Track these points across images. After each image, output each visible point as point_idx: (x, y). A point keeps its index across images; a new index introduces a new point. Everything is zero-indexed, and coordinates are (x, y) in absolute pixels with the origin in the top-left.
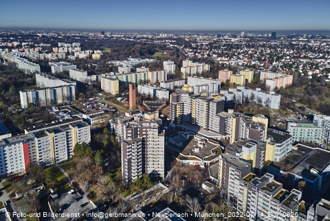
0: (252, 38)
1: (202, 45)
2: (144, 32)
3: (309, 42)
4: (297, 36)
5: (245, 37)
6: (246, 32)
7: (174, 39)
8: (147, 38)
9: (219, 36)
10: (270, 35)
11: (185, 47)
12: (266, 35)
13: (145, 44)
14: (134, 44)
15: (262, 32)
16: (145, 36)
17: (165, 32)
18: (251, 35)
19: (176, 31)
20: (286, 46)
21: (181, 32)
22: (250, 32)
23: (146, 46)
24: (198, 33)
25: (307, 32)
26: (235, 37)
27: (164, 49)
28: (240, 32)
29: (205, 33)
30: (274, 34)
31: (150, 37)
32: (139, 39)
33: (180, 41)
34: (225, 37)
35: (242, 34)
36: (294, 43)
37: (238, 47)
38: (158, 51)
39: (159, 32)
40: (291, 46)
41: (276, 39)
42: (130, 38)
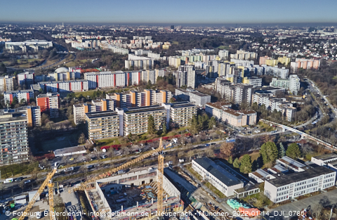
1: (277, 40)
7: (249, 34)
8: (219, 32)
9: (310, 30)
13: (212, 38)
14: (201, 38)
16: (217, 30)
17: (244, 25)
19: (259, 24)
21: (265, 26)
24: (286, 26)
26: (333, 31)
31: (223, 31)
32: (209, 33)
34: (319, 31)
38: (223, 44)
39: (237, 25)
42: (201, 32)
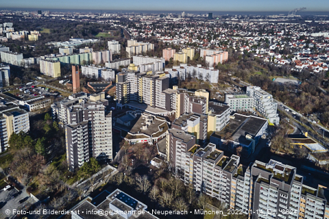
0: (191, 18)
1: (146, 25)
2: (87, 11)
3: (239, 21)
4: (230, 17)
5: (186, 17)
6: (186, 12)
7: (118, 19)
8: (90, 18)
9: (161, 16)
10: (207, 15)
11: (129, 27)
12: (203, 16)
13: (88, 24)
14: (76, 24)
15: (201, 13)
16: (87, 16)
17: (108, 12)
18: (191, 15)
19: (120, 11)
20: (221, 26)
21: (125, 12)
22: (190, 12)
23: (89, 26)
24: (142, 13)
25: (238, 13)
26: (176, 17)
27: (107, 29)
28: (181, 12)
29: (148, 13)
30: (210, 14)
31: (93, 16)
32: (81, 19)
33: (123, 21)
34: (168, 17)
35: (183, 14)
36: (228, 22)
37: (180, 26)
38: (101, 31)
39: (102, 12)
40: (226, 26)
41: (212, 19)
42: (71, 18)
